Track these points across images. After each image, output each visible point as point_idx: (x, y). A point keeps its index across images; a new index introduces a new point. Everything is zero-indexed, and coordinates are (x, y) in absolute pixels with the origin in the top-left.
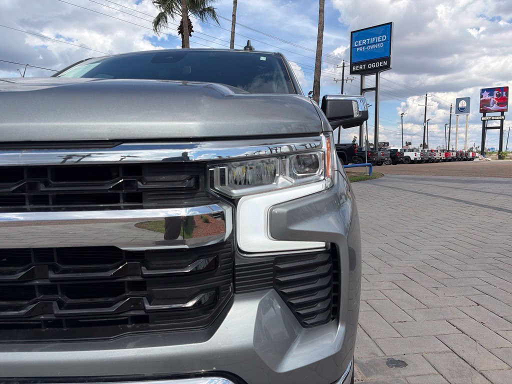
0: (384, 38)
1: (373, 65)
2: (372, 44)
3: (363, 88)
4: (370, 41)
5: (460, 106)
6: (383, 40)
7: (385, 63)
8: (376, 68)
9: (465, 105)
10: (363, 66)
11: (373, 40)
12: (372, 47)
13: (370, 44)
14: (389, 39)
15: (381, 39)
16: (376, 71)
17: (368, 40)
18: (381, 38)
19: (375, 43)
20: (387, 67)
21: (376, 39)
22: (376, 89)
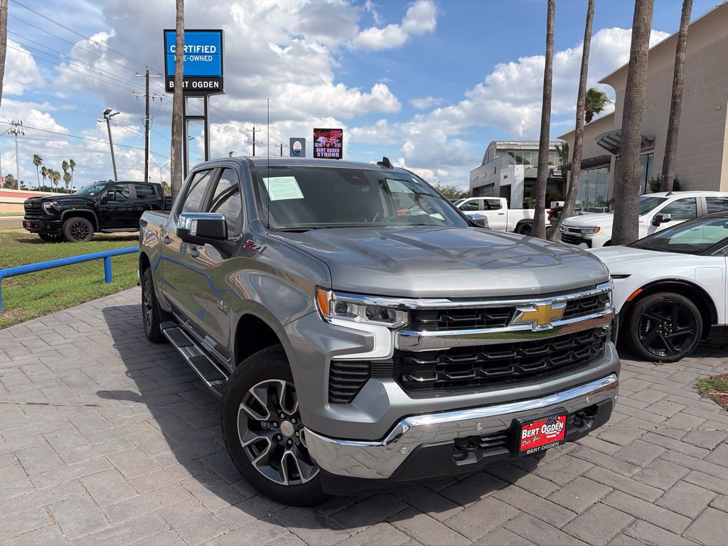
0: (213, 48)
1: (200, 85)
2: (196, 54)
3: (187, 114)
4: (193, 48)
5: (294, 148)
6: (212, 52)
7: (216, 84)
8: (203, 89)
9: (300, 148)
10: (185, 84)
11: (198, 49)
12: (197, 58)
13: (193, 54)
14: (220, 52)
15: (209, 50)
16: (204, 93)
17: (191, 47)
18: (209, 48)
19: (200, 54)
20: (219, 90)
21: (201, 48)
22: (205, 118)
